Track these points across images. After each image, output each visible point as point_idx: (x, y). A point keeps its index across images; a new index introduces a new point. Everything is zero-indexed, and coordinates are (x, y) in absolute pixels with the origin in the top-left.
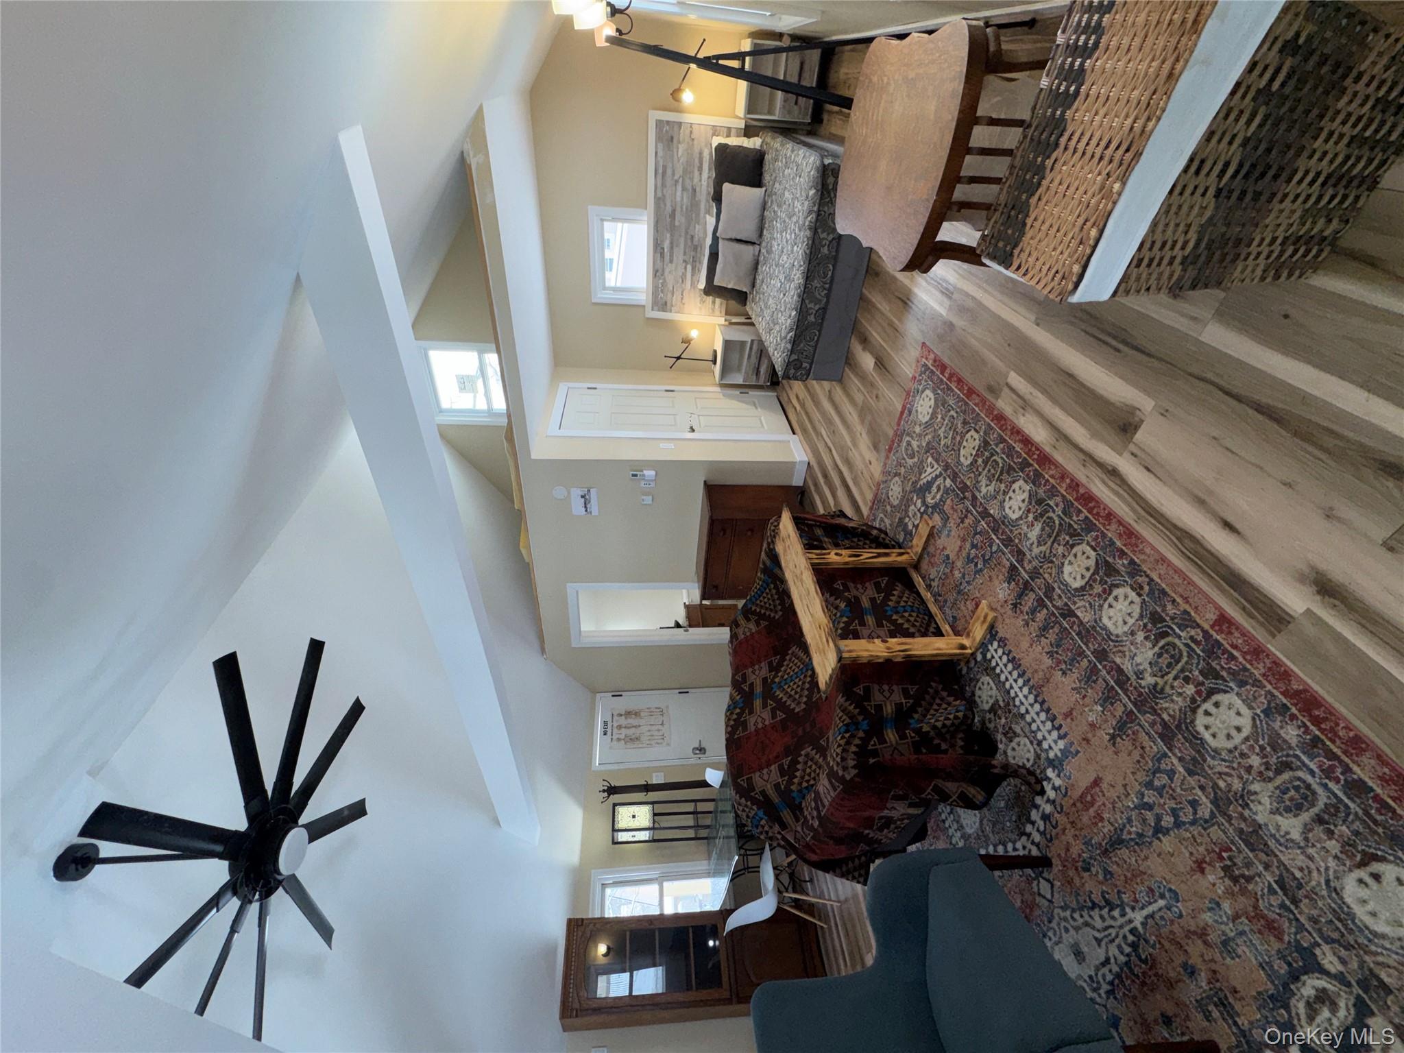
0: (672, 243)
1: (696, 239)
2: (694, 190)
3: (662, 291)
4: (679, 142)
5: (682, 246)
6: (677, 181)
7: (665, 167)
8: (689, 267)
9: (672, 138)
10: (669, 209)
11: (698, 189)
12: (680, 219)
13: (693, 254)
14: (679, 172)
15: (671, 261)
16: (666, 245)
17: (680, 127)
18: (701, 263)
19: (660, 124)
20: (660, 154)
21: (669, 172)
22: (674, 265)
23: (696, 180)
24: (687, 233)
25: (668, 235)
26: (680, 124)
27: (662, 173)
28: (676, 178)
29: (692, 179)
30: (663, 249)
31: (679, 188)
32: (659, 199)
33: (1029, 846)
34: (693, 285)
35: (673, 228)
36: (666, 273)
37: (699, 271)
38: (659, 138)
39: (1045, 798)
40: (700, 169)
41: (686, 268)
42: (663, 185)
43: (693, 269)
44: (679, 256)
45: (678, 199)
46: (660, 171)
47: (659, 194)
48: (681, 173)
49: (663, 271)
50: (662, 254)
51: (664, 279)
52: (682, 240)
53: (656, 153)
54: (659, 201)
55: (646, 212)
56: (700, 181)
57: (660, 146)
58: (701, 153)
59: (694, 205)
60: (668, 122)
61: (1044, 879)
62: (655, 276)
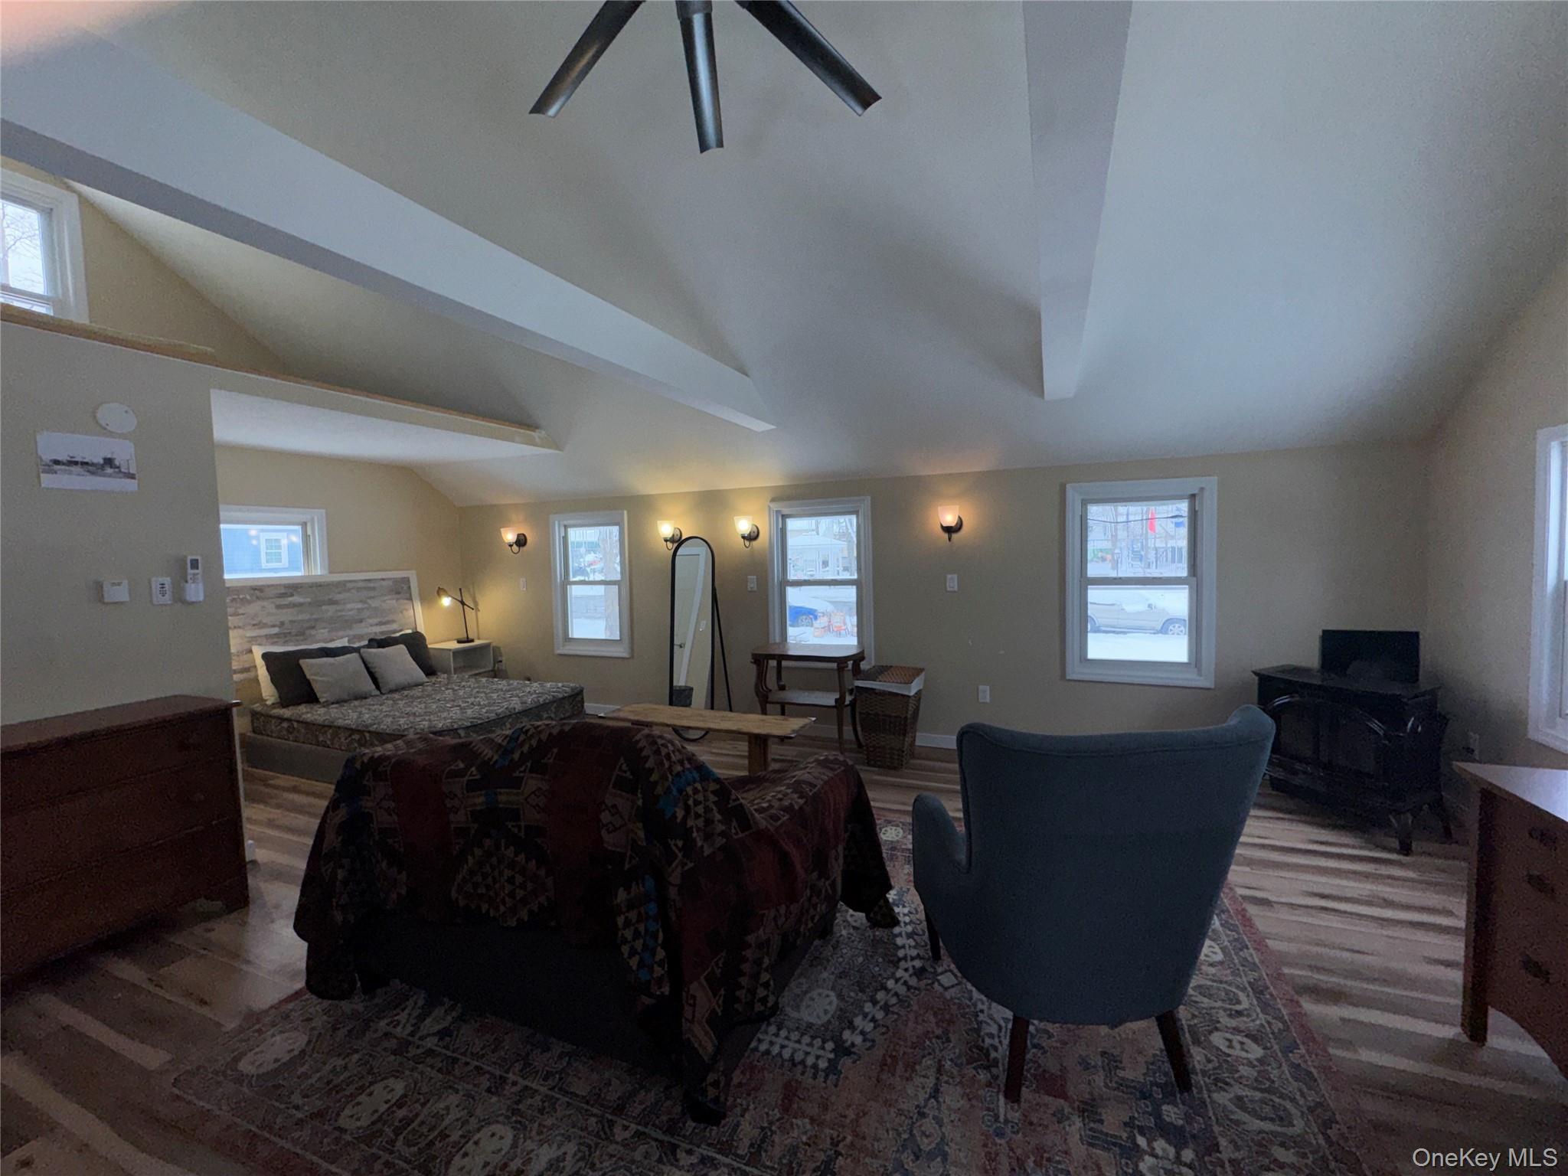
0: (301, 605)
1: (313, 632)
2: (361, 621)
3: (234, 600)
4: (397, 600)
5: (300, 617)
6: (365, 602)
7: (374, 589)
8: (276, 630)
9: (398, 593)
10: (338, 597)
11: (363, 624)
12: (330, 611)
13: (294, 631)
14: (374, 603)
15: (278, 607)
16: (296, 599)
17: (407, 599)
18: (285, 643)
19: (406, 581)
20: (384, 583)
21: (372, 594)
22: (274, 611)
23: (371, 621)
24: (316, 620)
25: (309, 600)
26: (410, 599)
27: (369, 586)
28: (368, 601)
29: (369, 617)
30: (292, 595)
31: (360, 606)
32: (345, 585)
33: (910, 964)
34: (254, 640)
35: (317, 604)
36: (265, 603)
37: (274, 644)
38: (395, 581)
39: (902, 924)
40: (381, 624)
41: (274, 626)
42: (359, 589)
43: (276, 635)
44: (287, 615)
45: (349, 606)
46: (372, 585)
47: (349, 585)
48: (373, 605)
49: (264, 599)
50: (283, 595)
51: (249, 602)
52: (306, 616)
53: (383, 579)
54: (342, 586)
55: (326, 572)
56: (371, 626)
57: (390, 583)
58: (393, 621)
59: (348, 623)
60: (409, 588)
61: (942, 973)
62: (254, 589)
